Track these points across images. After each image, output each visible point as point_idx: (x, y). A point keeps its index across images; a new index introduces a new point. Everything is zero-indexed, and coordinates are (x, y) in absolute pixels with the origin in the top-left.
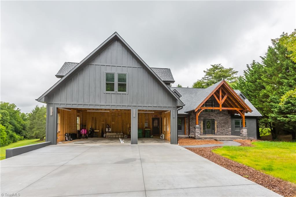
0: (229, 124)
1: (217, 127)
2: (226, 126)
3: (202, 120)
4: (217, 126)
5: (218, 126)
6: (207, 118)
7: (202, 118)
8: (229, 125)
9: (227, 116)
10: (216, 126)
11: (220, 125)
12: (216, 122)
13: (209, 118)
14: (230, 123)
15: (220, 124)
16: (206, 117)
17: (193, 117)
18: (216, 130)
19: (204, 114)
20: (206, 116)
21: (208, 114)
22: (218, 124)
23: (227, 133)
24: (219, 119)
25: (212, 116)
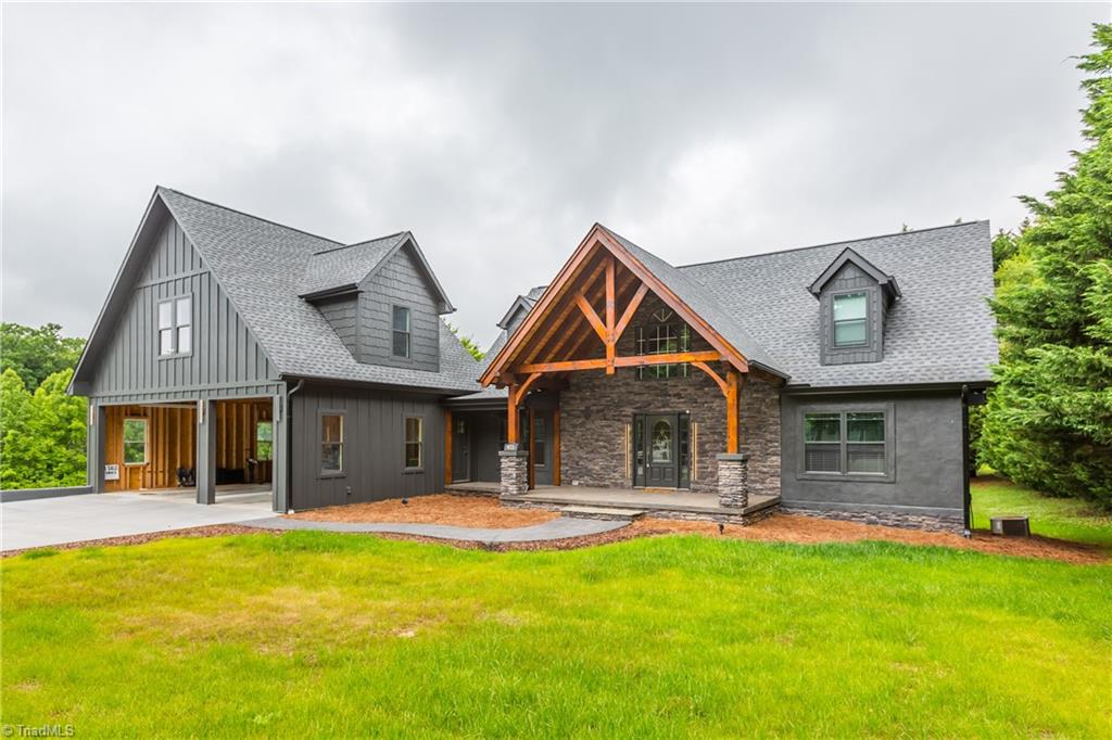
0: (769, 437)
1: (702, 453)
2: (753, 447)
3: (630, 419)
4: (701, 445)
5: (707, 446)
6: (651, 409)
7: (629, 410)
8: (771, 442)
9: (760, 395)
10: (694, 449)
11: (716, 442)
12: (695, 427)
13: (662, 410)
14: (775, 433)
15: (716, 437)
16: (650, 405)
17: (587, 408)
18: (695, 466)
19: (636, 389)
20: (645, 397)
21: (656, 388)
22: (704, 439)
23: (758, 486)
24: (710, 409)
25: (678, 395)
